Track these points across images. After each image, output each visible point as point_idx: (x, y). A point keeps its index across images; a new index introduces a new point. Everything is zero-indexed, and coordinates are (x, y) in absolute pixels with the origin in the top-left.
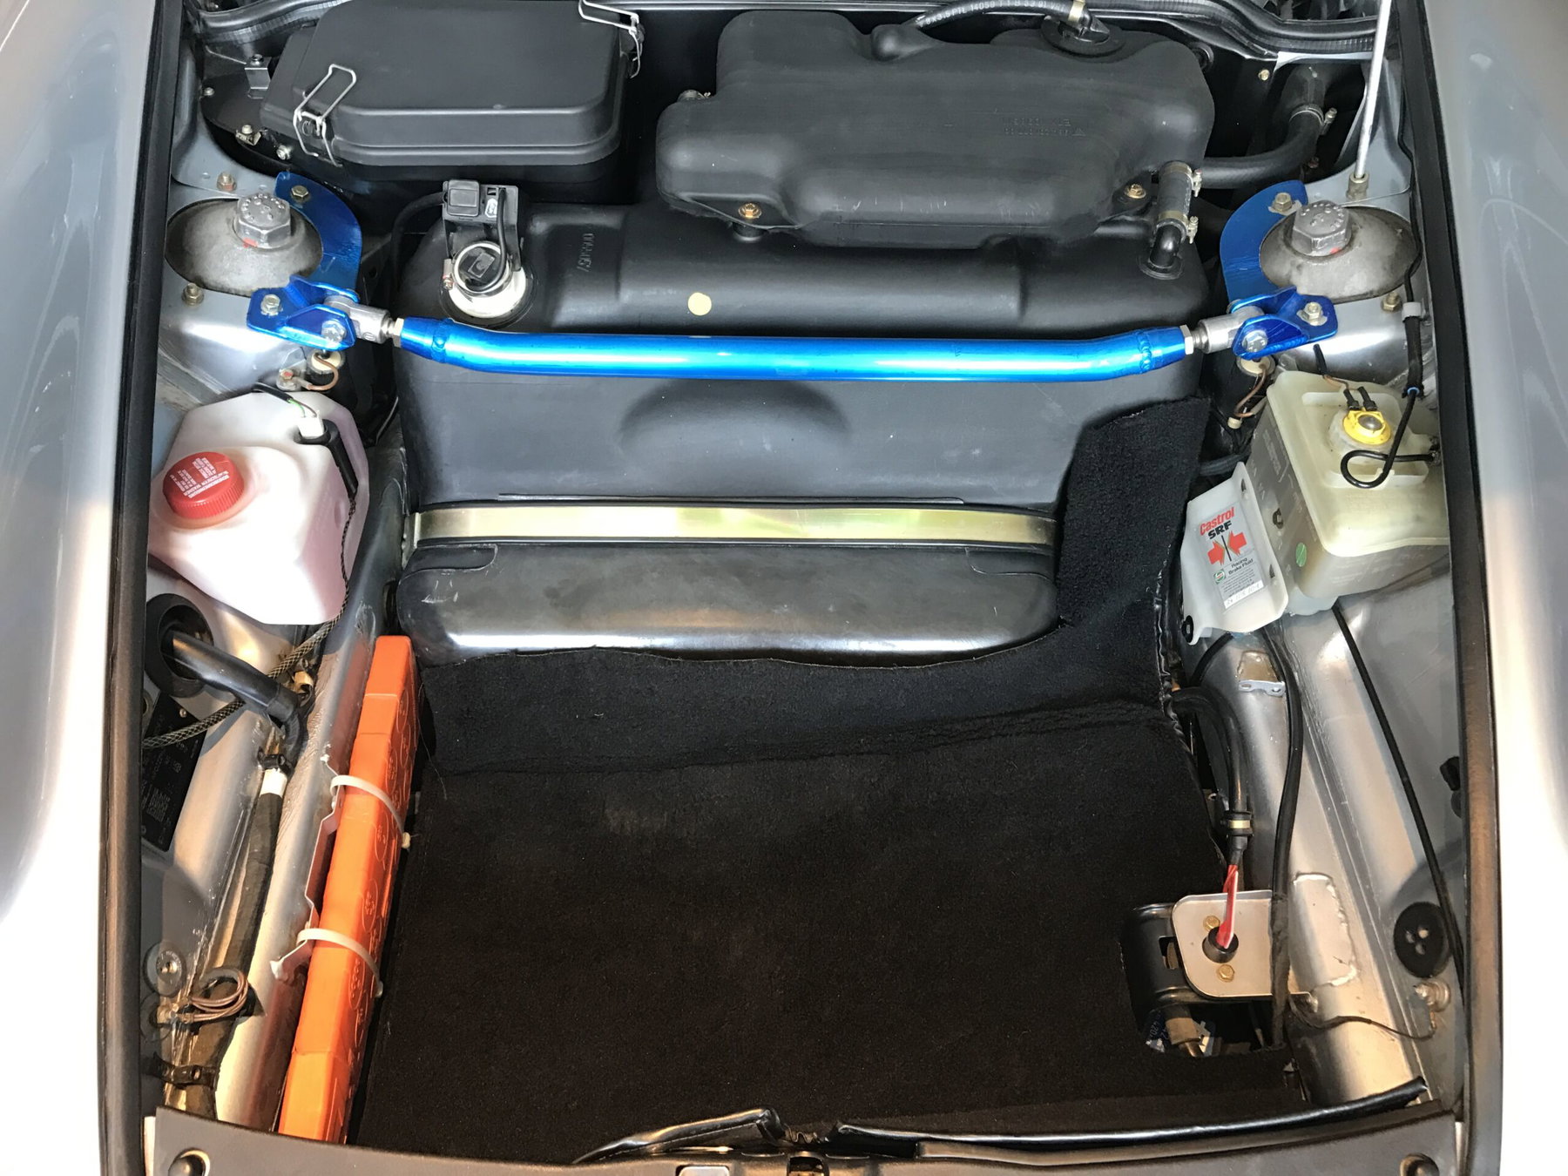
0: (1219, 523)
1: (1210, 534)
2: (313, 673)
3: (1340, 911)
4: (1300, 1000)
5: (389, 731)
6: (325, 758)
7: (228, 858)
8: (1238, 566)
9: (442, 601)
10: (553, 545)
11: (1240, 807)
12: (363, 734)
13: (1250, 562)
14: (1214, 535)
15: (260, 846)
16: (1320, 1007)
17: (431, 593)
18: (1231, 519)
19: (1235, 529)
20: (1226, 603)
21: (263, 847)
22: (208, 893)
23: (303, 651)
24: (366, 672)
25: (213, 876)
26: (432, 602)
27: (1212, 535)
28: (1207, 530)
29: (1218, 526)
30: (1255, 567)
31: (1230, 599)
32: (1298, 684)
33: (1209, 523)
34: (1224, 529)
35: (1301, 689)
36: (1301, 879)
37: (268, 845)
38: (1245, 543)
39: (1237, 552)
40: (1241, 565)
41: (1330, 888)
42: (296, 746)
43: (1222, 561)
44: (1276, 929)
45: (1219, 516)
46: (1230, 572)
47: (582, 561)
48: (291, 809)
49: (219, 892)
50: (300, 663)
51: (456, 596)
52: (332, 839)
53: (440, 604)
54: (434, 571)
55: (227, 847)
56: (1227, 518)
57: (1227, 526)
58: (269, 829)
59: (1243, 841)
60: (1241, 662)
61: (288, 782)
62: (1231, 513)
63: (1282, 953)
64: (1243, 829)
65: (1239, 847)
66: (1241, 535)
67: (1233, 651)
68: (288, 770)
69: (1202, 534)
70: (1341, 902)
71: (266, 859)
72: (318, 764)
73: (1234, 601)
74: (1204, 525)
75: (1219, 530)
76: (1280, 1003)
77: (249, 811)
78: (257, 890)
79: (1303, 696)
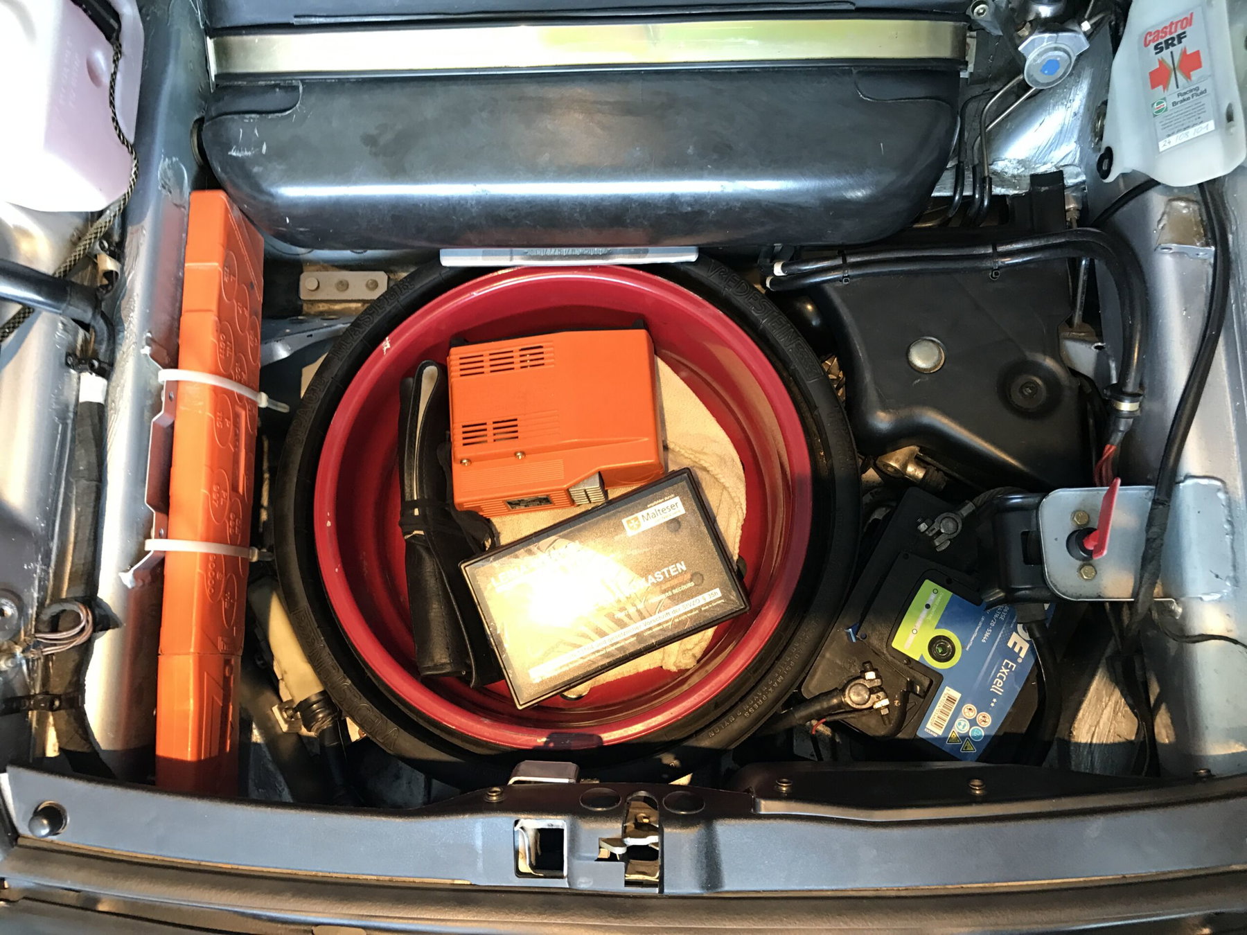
0: (1171, 33)
1: (1156, 47)
2: (117, 252)
3: (1228, 521)
4: (1165, 609)
5: (214, 307)
6: (147, 350)
7: (53, 479)
8: (1186, 96)
9: (250, 153)
10: (364, 81)
11: (1130, 387)
12: (187, 311)
13: (1202, 93)
14: (1162, 50)
15: (85, 462)
16: (1183, 616)
17: (237, 143)
18: (1188, 30)
19: (1189, 45)
20: (1161, 144)
21: (89, 463)
22: (35, 521)
23: (97, 233)
24: (184, 235)
25: (38, 503)
26: (240, 155)
27: (1159, 49)
28: (1154, 41)
29: (1168, 37)
30: (1207, 100)
31: (1167, 139)
32: (1231, 250)
33: (1158, 31)
34: (1176, 42)
35: (1233, 257)
36: (1189, 482)
37: (93, 459)
38: (1199, 66)
39: (1188, 77)
40: (1189, 95)
41: (1221, 495)
42: (108, 345)
43: (1165, 87)
44: (1150, 535)
45: (1172, 24)
46: (1174, 104)
47: (398, 97)
48: (116, 411)
49: (49, 517)
50: (97, 246)
51: (264, 147)
52: (169, 434)
53: (248, 157)
54: (236, 117)
55: (49, 468)
56: (1182, 28)
57: (1180, 38)
58: (93, 441)
59: (1127, 423)
60: (1163, 214)
61: (108, 386)
62: (1188, 21)
63: (1154, 562)
64: (1130, 412)
65: (1122, 428)
66: (1197, 53)
67: (1156, 201)
68: (105, 371)
69: (1146, 45)
70: (1230, 511)
71: (95, 474)
72: (139, 358)
73: (1173, 144)
74: (1150, 34)
75: (1169, 44)
76: (1141, 609)
77: (69, 422)
78: (90, 510)
79: (1234, 266)
